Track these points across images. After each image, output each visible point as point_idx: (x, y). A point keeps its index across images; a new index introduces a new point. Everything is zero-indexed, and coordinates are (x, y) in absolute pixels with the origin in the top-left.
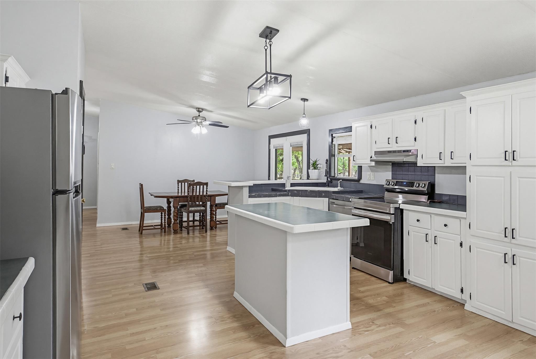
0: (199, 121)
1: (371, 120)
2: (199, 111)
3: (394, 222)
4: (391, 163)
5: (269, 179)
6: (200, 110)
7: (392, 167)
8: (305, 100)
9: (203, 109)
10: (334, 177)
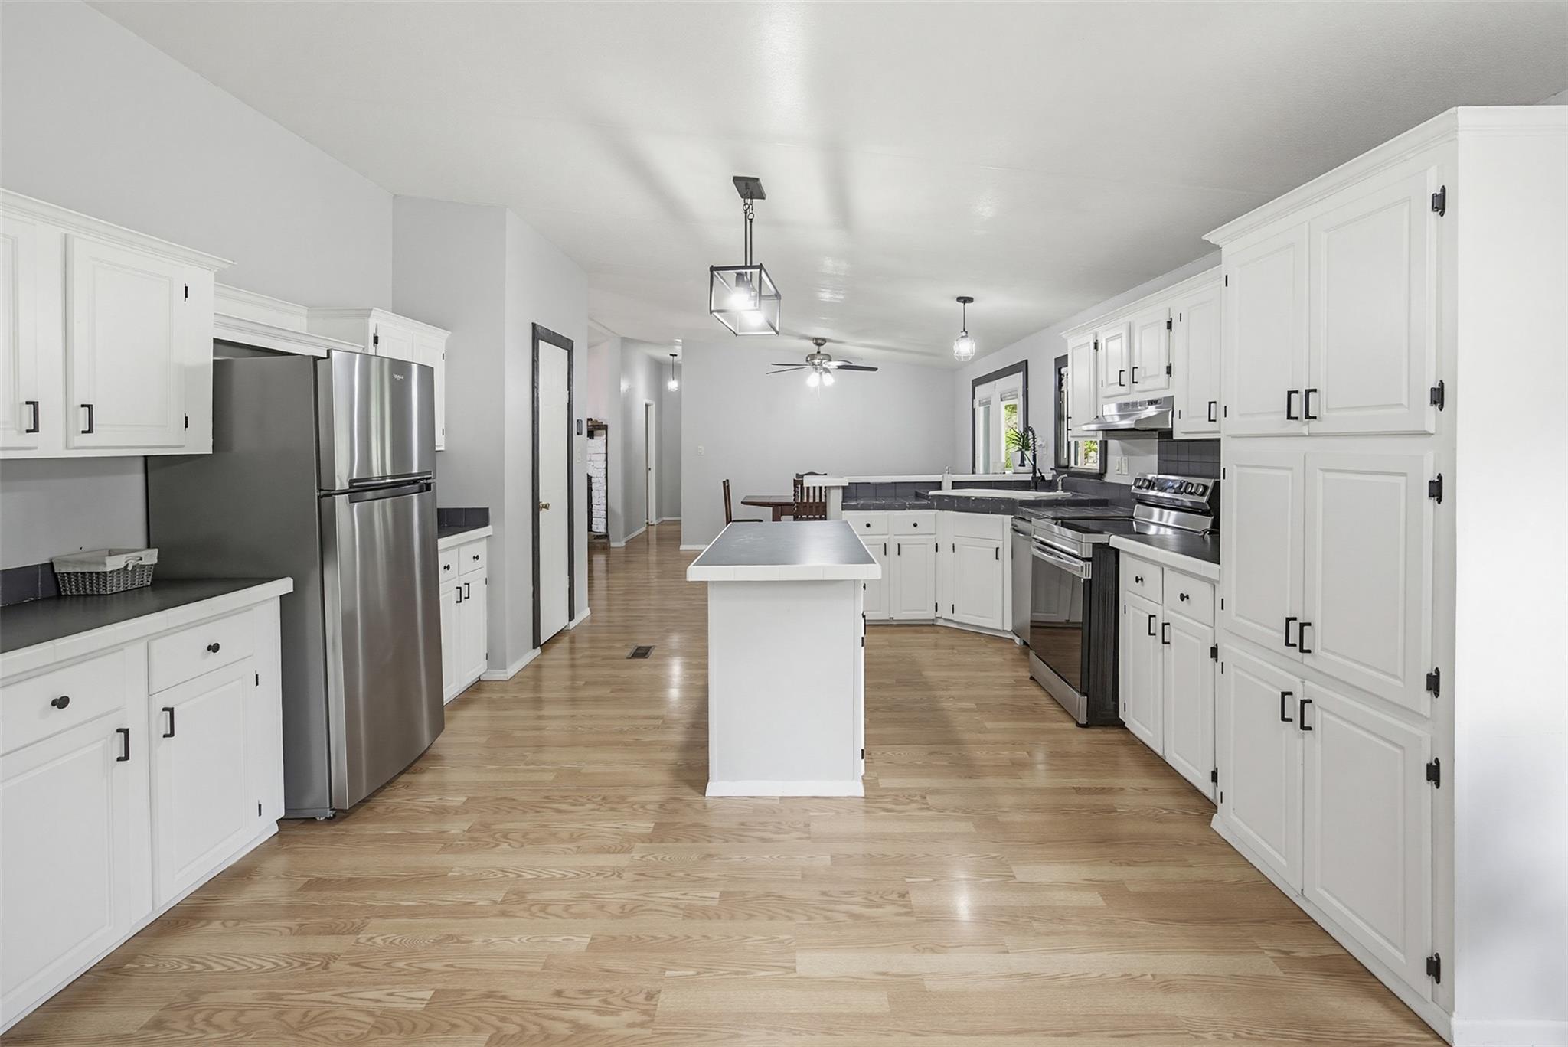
0: (816, 362)
1: (1096, 330)
2: (819, 345)
3: (1090, 580)
4: (1156, 434)
5: (974, 473)
6: (820, 341)
7: (1159, 442)
8: (965, 300)
9: (825, 340)
10: (1067, 467)
